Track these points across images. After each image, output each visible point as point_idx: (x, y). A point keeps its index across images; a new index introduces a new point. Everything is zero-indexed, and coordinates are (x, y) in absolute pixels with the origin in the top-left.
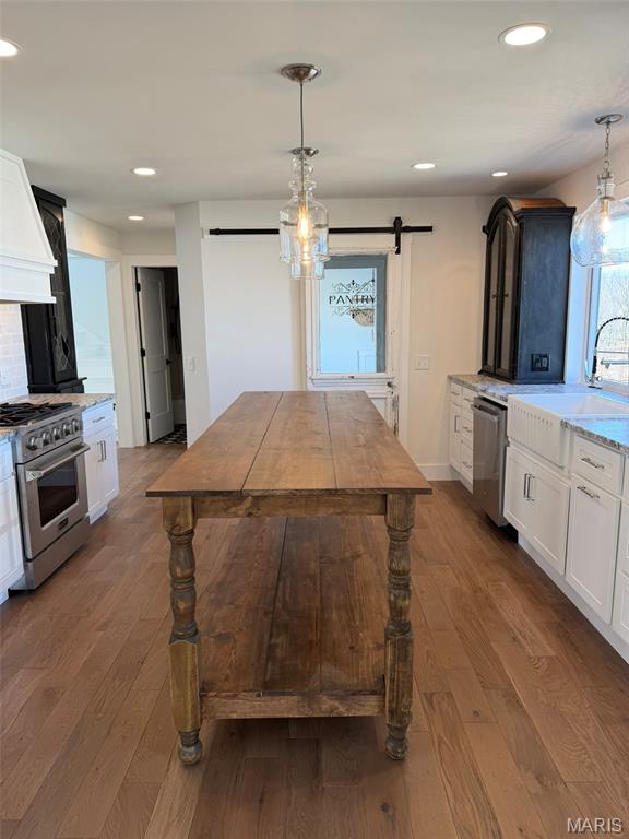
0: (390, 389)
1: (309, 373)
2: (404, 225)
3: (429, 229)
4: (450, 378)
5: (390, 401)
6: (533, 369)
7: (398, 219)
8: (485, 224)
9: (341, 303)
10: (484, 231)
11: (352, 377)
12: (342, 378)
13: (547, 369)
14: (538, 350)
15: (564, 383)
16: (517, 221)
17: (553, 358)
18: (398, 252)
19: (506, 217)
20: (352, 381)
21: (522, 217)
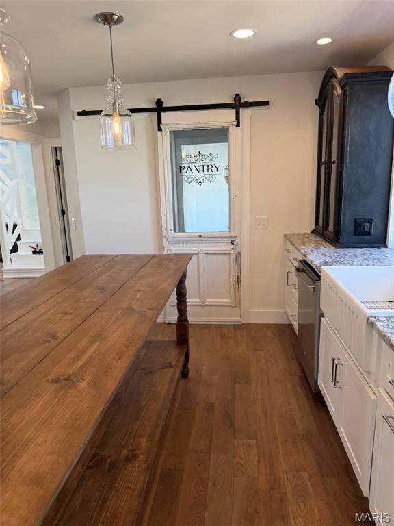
0: (232, 246)
1: (164, 233)
2: (243, 101)
3: (266, 103)
4: (286, 236)
5: (233, 257)
6: (356, 233)
7: (237, 95)
8: (317, 98)
9: (189, 172)
10: (316, 104)
11: (200, 236)
12: (192, 237)
13: (370, 233)
14: (361, 215)
15: (386, 247)
16: (342, 88)
17: (377, 223)
18: (238, 125)
19: (333, 88)
20: (201, 239)
21: (346, 84)
